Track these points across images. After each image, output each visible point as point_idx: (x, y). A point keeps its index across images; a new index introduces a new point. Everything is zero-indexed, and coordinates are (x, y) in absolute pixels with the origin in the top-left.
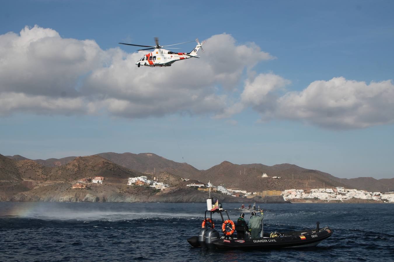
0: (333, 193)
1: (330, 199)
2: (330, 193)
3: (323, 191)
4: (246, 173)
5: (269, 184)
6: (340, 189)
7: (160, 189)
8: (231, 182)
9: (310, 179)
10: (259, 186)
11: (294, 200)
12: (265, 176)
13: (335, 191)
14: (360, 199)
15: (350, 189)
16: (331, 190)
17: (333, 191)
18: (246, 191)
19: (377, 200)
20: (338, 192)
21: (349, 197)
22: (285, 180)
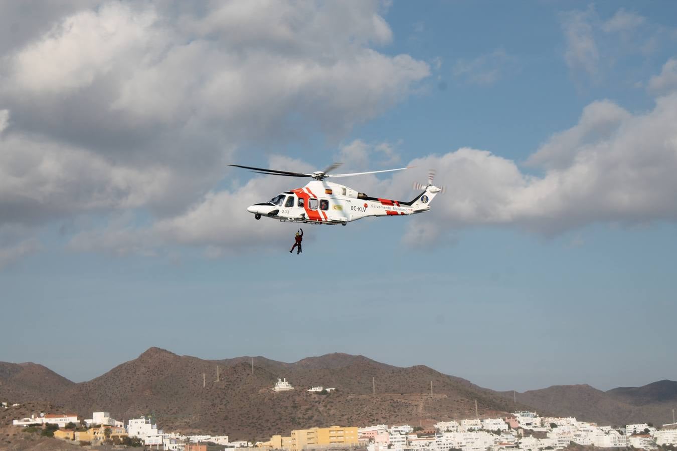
0: (507, 433)
2: (498, 432)
3: (476, 428)
4: (221, 380)
5: (300, 411)
6: (529, 419)
8: (174, 410)
9: (429, 389)
10: (267, 421)
12: (282, 386)
13: (511, 425)
14: (592, 447)
15: (558, 418)
16: (499, 424)
17: (507, 426)
18: (227, 437)
19: (645, 448)
20: (523, 427)
21: (557, 443)
22: (350, 396)
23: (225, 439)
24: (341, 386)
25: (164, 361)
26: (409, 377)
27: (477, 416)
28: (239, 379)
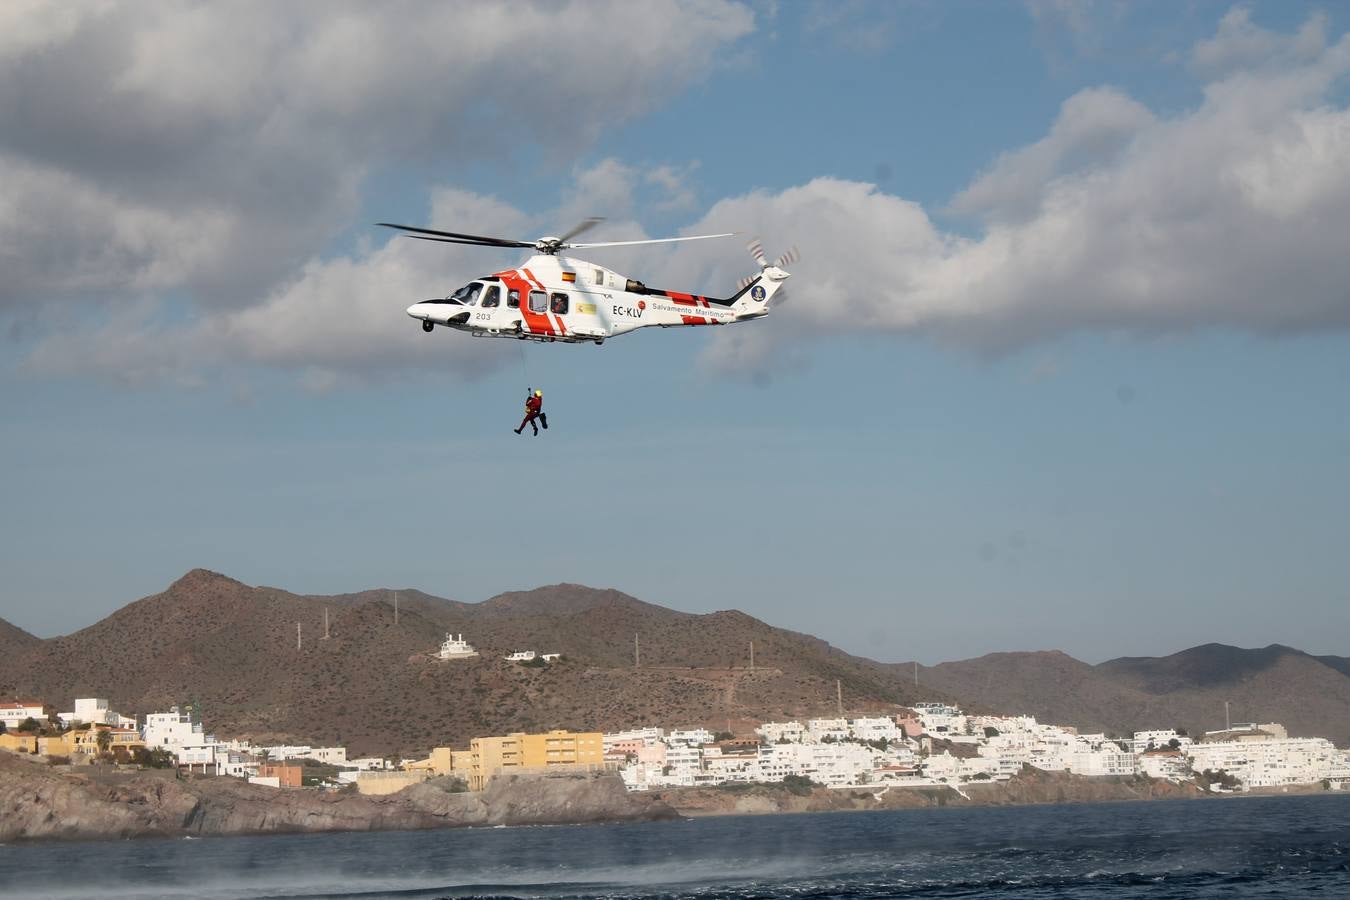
0: (899, 747)
1: (883, 784)
2: (882, 744)
3: (838, 735)
4: (333, 636)
6: (942, 719)
8: (238, 696)
10: (424, 717)
12: (455, 649)
13: (909, 731)
14: (1066, 775)
15: (1000, 716)
16: (884, 728)
17: (899, 731)
18: (343, 750)
19: (1169, 779)
20: (932, 734)
21: (998, 766)
22: (589, 671)
23: (340, 753)
24: (572, 649)
25: (220, 597)
26: (708, 634)
27: (841, 711)
28: (369, 635)
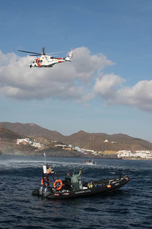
1: (147, 158)
4: (94, 139)
5: (109, 146)
7: (38, 148)
8: (84, 144)
9: (135, 144)
10: (103, 148)
11: (124, 157)
12: (106, 141)
16: (149, 152)
18: (94, 150)
24: (118, 142)
25: (83, 133)
27: (144, 150)
